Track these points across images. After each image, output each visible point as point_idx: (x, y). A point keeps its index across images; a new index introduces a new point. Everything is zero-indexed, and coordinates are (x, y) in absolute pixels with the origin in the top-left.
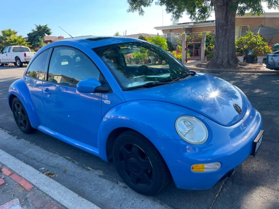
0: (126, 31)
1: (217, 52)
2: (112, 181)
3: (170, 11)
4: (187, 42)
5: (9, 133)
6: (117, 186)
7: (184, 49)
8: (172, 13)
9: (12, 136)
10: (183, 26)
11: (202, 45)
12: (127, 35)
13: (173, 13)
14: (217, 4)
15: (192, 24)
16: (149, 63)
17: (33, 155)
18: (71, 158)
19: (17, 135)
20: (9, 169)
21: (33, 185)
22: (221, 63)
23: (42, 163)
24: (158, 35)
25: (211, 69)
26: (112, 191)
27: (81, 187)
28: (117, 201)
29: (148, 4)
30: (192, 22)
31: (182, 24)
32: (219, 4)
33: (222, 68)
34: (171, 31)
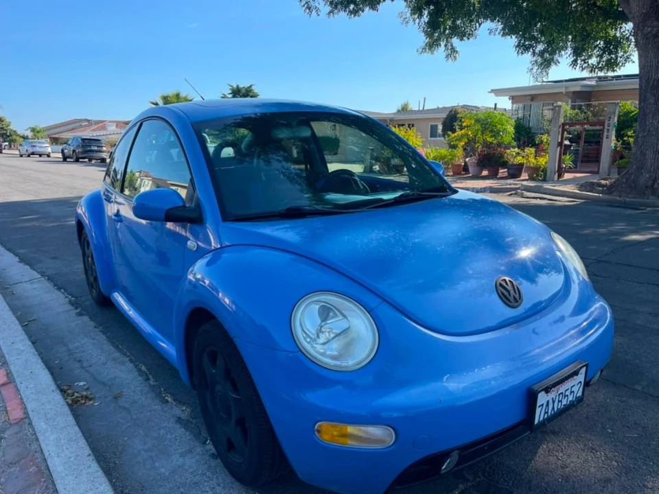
0: (425, 99)
1: (639, 153)
2: (195, 436)
3: (526, 49)
4: (563, 128)
5: (71, 303)
6: (199, 449)
7: (556, 144)
8: (530, 53)
9: (73, 308)
10: (566, 88)
11: (605, 133)
12: (425, 108)
13: (534, 54)
14: (642, 31)
15: (593, 83)
16: (464, 174)
17: (83, 352)
18: (148, 369)
19: (82, 307)
20: (8, 374)
21: (26, 413)
22: (650, 183)
23: (88, 372)
24: (495, 108)
25: (620, 197)
26: (181, 459)
27: (126, 439)
28: (178, 484)
29: (469, 34)
30: (592, 78)
31: (566, 81)
32: (649, 29)
33: (651, 197)
34: (533, 98)
